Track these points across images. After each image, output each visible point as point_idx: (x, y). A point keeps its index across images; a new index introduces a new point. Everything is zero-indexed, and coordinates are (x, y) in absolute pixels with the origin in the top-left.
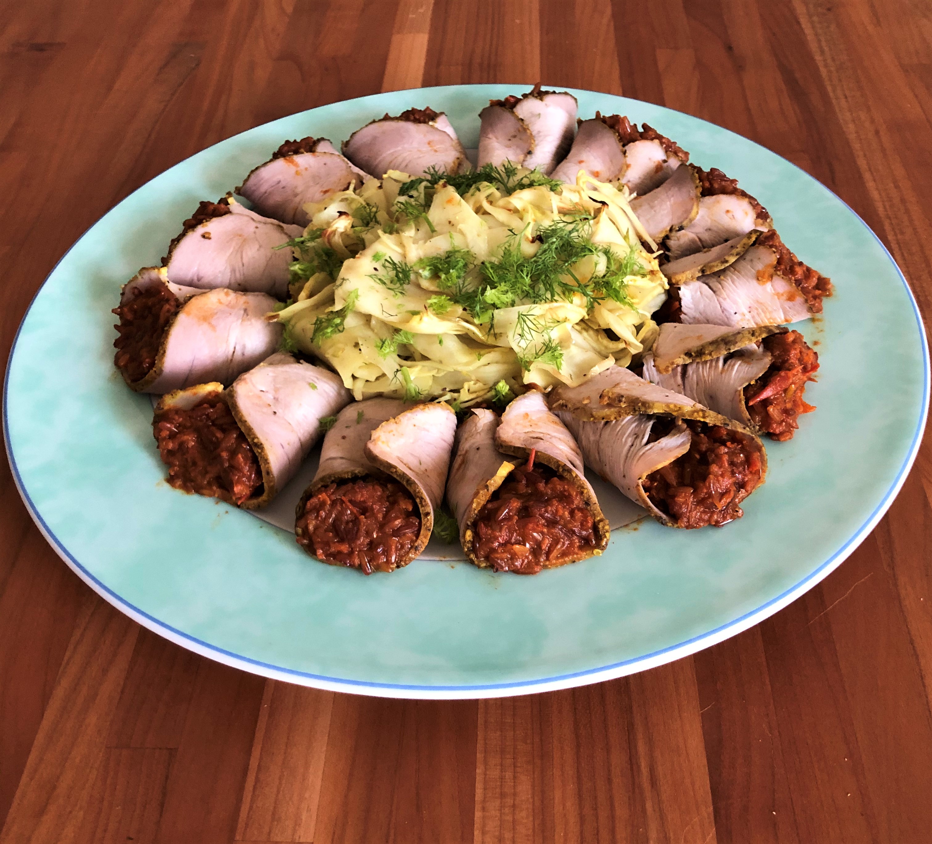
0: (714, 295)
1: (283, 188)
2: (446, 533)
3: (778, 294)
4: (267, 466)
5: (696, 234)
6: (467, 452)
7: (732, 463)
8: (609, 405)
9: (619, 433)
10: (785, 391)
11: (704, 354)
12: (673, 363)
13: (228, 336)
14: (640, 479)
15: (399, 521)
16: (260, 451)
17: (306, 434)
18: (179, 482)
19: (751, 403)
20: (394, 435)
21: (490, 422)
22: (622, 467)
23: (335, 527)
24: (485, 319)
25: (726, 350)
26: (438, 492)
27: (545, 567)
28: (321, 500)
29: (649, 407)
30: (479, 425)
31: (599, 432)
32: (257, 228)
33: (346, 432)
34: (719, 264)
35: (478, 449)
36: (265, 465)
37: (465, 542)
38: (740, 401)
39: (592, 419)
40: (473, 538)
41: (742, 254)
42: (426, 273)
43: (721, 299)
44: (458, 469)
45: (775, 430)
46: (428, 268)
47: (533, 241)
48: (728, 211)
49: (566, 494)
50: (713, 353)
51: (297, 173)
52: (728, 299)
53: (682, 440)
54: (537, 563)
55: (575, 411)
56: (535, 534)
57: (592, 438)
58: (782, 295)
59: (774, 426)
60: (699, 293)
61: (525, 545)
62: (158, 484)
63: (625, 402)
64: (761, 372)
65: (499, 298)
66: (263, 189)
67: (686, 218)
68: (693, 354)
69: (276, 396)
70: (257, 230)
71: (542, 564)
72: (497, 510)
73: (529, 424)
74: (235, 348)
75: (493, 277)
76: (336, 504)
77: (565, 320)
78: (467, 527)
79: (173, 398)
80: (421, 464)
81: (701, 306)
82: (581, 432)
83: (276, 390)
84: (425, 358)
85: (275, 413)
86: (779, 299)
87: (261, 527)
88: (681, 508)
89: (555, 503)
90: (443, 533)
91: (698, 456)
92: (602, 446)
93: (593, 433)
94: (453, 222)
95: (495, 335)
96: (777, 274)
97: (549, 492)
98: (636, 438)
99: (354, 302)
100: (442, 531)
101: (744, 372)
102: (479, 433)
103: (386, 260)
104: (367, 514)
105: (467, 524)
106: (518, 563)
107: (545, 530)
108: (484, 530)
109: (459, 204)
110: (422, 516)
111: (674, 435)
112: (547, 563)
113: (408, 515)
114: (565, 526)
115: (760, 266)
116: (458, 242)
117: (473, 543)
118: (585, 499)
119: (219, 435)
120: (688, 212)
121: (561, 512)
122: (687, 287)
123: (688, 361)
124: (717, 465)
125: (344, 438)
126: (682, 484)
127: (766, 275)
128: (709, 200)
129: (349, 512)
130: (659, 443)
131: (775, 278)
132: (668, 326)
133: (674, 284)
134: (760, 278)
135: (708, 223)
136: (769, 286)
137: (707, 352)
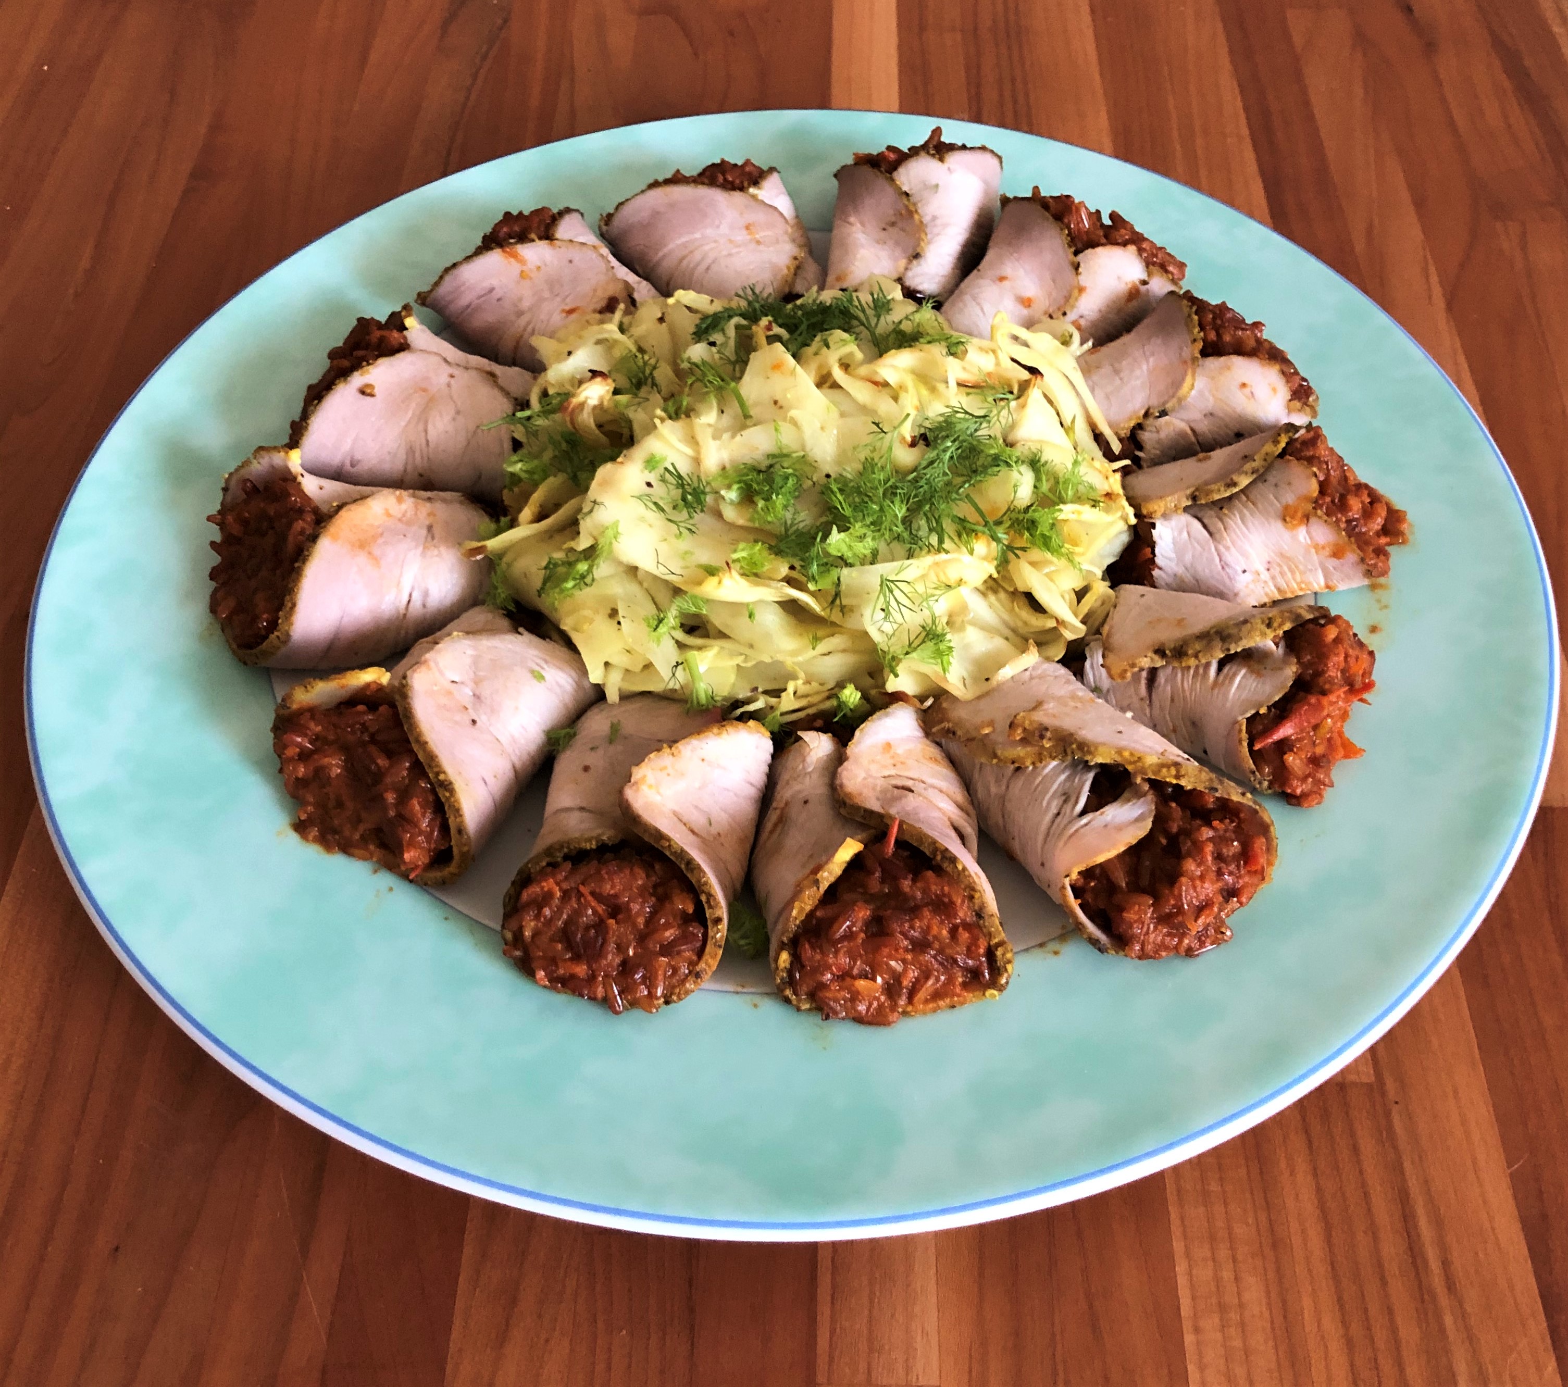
0: (1211, 541)
1: (499, 300)
2: (747, 941)
3: (1316, 547)
4: (458, 820)
5: (1188, 422)
6: (787, 804)
7: (1219, 857)
8: (1024, 741)
9: (1040, 788)
10: (1316, 727)
11: (1186, 654)
12: (1133, 665)
13: (401, 575)
14: (1067, 876)
15: (672, 931)
16: (447, 794)
17: (525, 757)
18: (314, 832)
19: (1257, 747)
20: (669, 775)
21: (827, 756)
22: (1039, 850)
23: (566, 935)
24: (826, 583)
25: (1223, 651)
26: (736, 869)
27: (905, 1013)
28: (546, 889)
29: (1089, 752)
30: (808, 760)
31: (1005, 781)
32: (452, 376)
33: (594, 759)
34: (1222, 489)
35: (806, 802)
36: (456, 817)
37: (777, 968)
38: (1240, 741)
39: (995, 761)
40: (792, 964)
41: (1261, 471)
42: (732, 495)
43: (1221, 548)
44: (772, 832)
45: (1294, 790)
46: (735, 487)
47: (913, 445)
48: (1244, 385)
49: (946, 900)
50: (1200, 655)
51: (523, 275)
52: (1233, 549)
53: (1140, 812)
54: (893, 1008)
55: (969, 744)
56: (893, 963)
57: (994, 790)
58: (1323, 548)
59: (1295, 783)
60: (1185, 534)
61: (874, 979)
62: (279, 833)
63: (1050, 739)
64: (1277, 694)
65: (850, 547)
66: (464, 301)
67: (1173, 396)
68: (1167, 652)
69: (477, 693)
70: (453, 381)
71: (900, 1010)
72: (832, 922)
73: (892, 762)
74: (410, 595)
75: (843, 508)
76: (570, 899)
77: (960, 582)
78: (782, 947)
79: (307, 691)
80: (710, 824)
81: (1188, 558)
82: (976, 775)
83: (477, 681)
85: (474, 722)
86: (1317, 552)
87: (446, 919)
88: (1131, 927)
89: (927, 913)
90: (742, 942)
91: (1164, 841)
92: (1008, 806)
93: (996, 781)
94: (780, 403)
95: (843, 609)
96: (1316, 515)
97: (919, 895)
98: (1065, 801)
99: (611, 543)
100: (743, 937)
101: (1250, 690)
102: (809, 773)
103: (666, 469)
104: (620, 917)
105: (783, 942)
106: (862, 1008)
107: (909, 957)
108: (807, 951)
109: (793, 372)
110: (709, 923)
111: (1129, 801)
112: (910, 1008)
113: (686, 919)
114: (940, 951)
115: (1289, 498)
116: (787, 438)
117: (790, 972)
118: (976, 908)
119: (382, 762)
120: (1177, 384)
121: (935, 930)
122: (1166, 523)
123: (1159, 663)
124: (1195, 860)
125: (586, 769)
126: (1136, 888)
127: (1299, 514)
128: (1213, 363)
129: (590, 912)
130: (1102, 814)
131: (1313, 520)
132: (1131, 591)
133: (1145, 517)
134: (1288, 519)
135: (1209, 403)
136: (1302, 533)
137: (1190, 652)
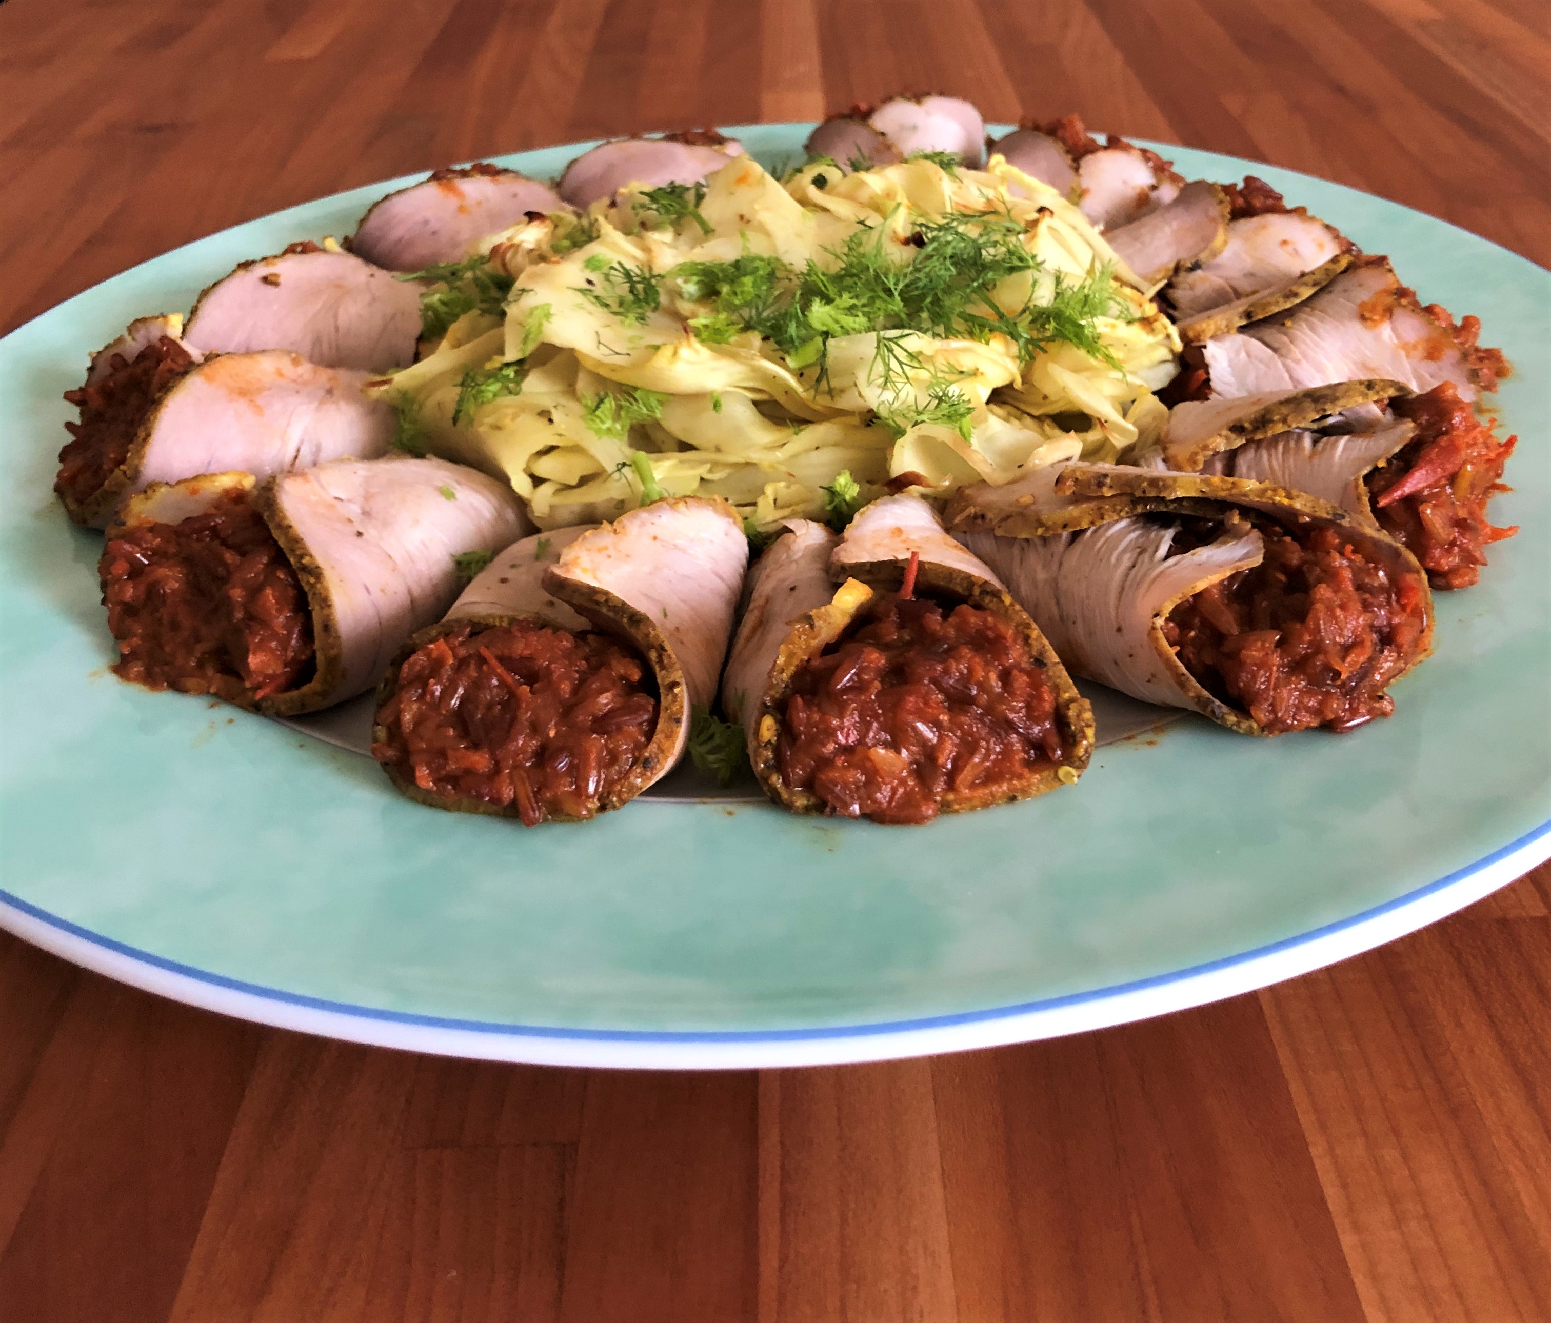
0: (1276, 356)
2: (718, 756)
3: (1405, 346)
4: (325, 612)
5: (1226, 279)
6: (768, 601)
7: (1360, 587)
8: (1077, 499)
9: (1103, 549)
10: (1453, 479)
11: (1271, 421)
12: (1205, 448)
13: (288, 425)
14: (1156, 615)
15: (608, 695)
16: (312, 580)
17: (425, 582)
18: (136, 668)
19: (1383, 503)
20: (610, 557)
21: (821, 544)
22: (1113, 613)
23: (461, 718)
25: (1318, 412)
26: (705, 677)
27: (945, 808)
28: (434, 655)
29: (1166, 487)
30: (795, 547)
31: (1056, 560)
33: (511, 574)
34: (1281, 300)
35: (793, 589)
36: (322, 608)
37: (759, 746)
38: (1359, 499)
39: (1040, 531)
40: (779, 736)
41: (1324, 284)
42: (691, 288)
43: (1289, 362)
44: (749, 639)
46: (695, 279)
47: (907, 242)
48: (1285, 242)
49: (990, 634)
50: (1289, 419)
51: (461, 209)
52: (1304, 362)
53: (1245, 551)
54: (928, 795)
55: (1003, 524)
56: (920, 726)
57: (1041, 575)
58: (1415, 347)
59: (1437, 553)
60: (1243, 355)
61: (898, 752)
62: (94, 674)
63: (1111, 487)
64: (1397, 443)
65: (837, 322)
66: (397, 235)
67: (1205, 248)
68: (1247, 425)
69: (367, 509)
71: (938, 798)
72: (831, 673)
73: (905, 546)
74: (298, 451)
75: (825, 286)
76: (468, 665)
77: (975, 373)
78: (765, 710)
79: (147, 499)
80: (665, 615)
81: (1251, 380)
82: (1017, 571)
83: (368, 497)
84: (685, 447)
85: (360, 534)
86: (1408, 356)
88: (1254, 677)
89: (966, 652)
90: (711, 758)
91: (1282, 578)
92: (1064, 585)
93: (1044, 566)
94: (747, 216)
95: (831, 392)
96: (1400, 305)
97: (952, 632)
98: (1140, 553)
99: (540, 325)
100: (710, 752)
101: (1360, 449)
102: (796, 561)
103: (612, 268)
104: (536, 686)
105: (765, 704)
106: (883, 796)
107: (944, 718)
108: (801, 715)
109: (761, 182)
110: (662, 690)
111: (1225, 543)
112: (951, 797)
113: (631, 689)
114: (989, 710)
115: (1364, 296)
116: (757, 246)
117: (777, 750)
118: (1034, 653)
120: (1207, 240)
121: (980, 674)
122: (1219, 344)
123: (1239, 442)
124: (1328, 586)
125: (504, 581)
127: (1380, 309)
128: (1246, 225)
129: (495, 682)
130: (1193, 554)
131: (1398, 312)
132: (1187, 409)
133: (1192, 341)
134: (1367, 315)
135: (1248, 263)
136: (1386, 331)
137: (1276, 418)
